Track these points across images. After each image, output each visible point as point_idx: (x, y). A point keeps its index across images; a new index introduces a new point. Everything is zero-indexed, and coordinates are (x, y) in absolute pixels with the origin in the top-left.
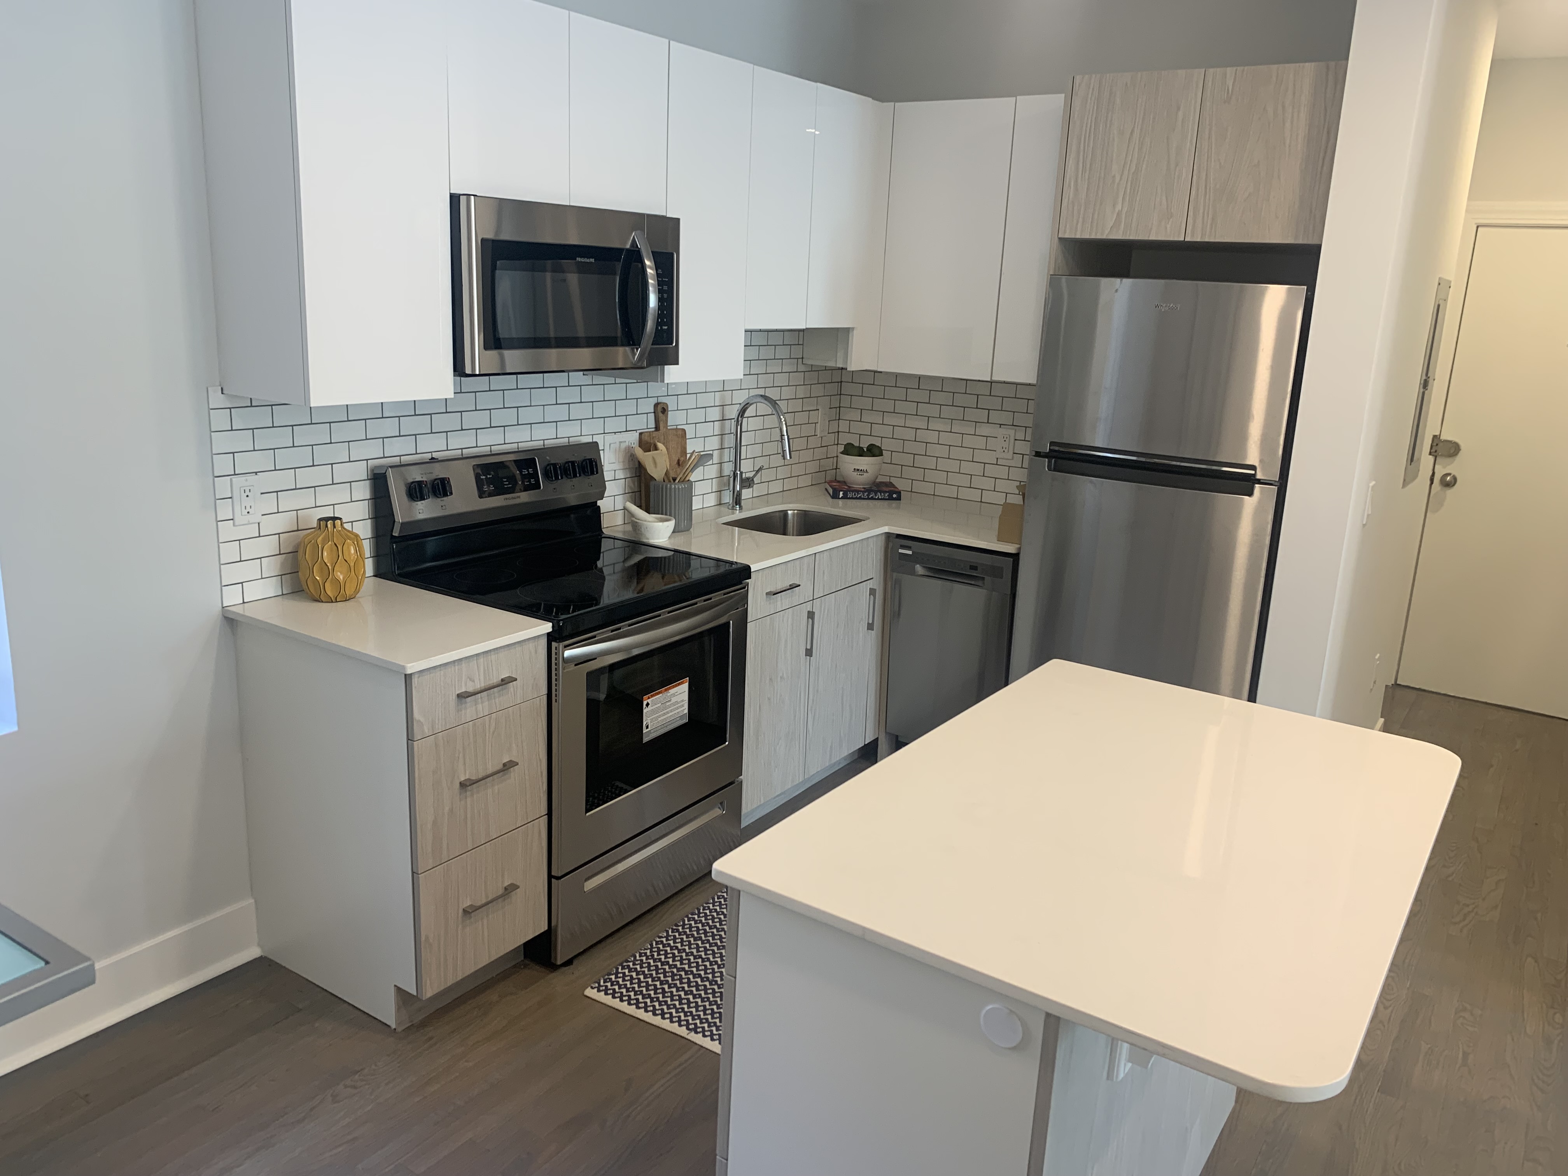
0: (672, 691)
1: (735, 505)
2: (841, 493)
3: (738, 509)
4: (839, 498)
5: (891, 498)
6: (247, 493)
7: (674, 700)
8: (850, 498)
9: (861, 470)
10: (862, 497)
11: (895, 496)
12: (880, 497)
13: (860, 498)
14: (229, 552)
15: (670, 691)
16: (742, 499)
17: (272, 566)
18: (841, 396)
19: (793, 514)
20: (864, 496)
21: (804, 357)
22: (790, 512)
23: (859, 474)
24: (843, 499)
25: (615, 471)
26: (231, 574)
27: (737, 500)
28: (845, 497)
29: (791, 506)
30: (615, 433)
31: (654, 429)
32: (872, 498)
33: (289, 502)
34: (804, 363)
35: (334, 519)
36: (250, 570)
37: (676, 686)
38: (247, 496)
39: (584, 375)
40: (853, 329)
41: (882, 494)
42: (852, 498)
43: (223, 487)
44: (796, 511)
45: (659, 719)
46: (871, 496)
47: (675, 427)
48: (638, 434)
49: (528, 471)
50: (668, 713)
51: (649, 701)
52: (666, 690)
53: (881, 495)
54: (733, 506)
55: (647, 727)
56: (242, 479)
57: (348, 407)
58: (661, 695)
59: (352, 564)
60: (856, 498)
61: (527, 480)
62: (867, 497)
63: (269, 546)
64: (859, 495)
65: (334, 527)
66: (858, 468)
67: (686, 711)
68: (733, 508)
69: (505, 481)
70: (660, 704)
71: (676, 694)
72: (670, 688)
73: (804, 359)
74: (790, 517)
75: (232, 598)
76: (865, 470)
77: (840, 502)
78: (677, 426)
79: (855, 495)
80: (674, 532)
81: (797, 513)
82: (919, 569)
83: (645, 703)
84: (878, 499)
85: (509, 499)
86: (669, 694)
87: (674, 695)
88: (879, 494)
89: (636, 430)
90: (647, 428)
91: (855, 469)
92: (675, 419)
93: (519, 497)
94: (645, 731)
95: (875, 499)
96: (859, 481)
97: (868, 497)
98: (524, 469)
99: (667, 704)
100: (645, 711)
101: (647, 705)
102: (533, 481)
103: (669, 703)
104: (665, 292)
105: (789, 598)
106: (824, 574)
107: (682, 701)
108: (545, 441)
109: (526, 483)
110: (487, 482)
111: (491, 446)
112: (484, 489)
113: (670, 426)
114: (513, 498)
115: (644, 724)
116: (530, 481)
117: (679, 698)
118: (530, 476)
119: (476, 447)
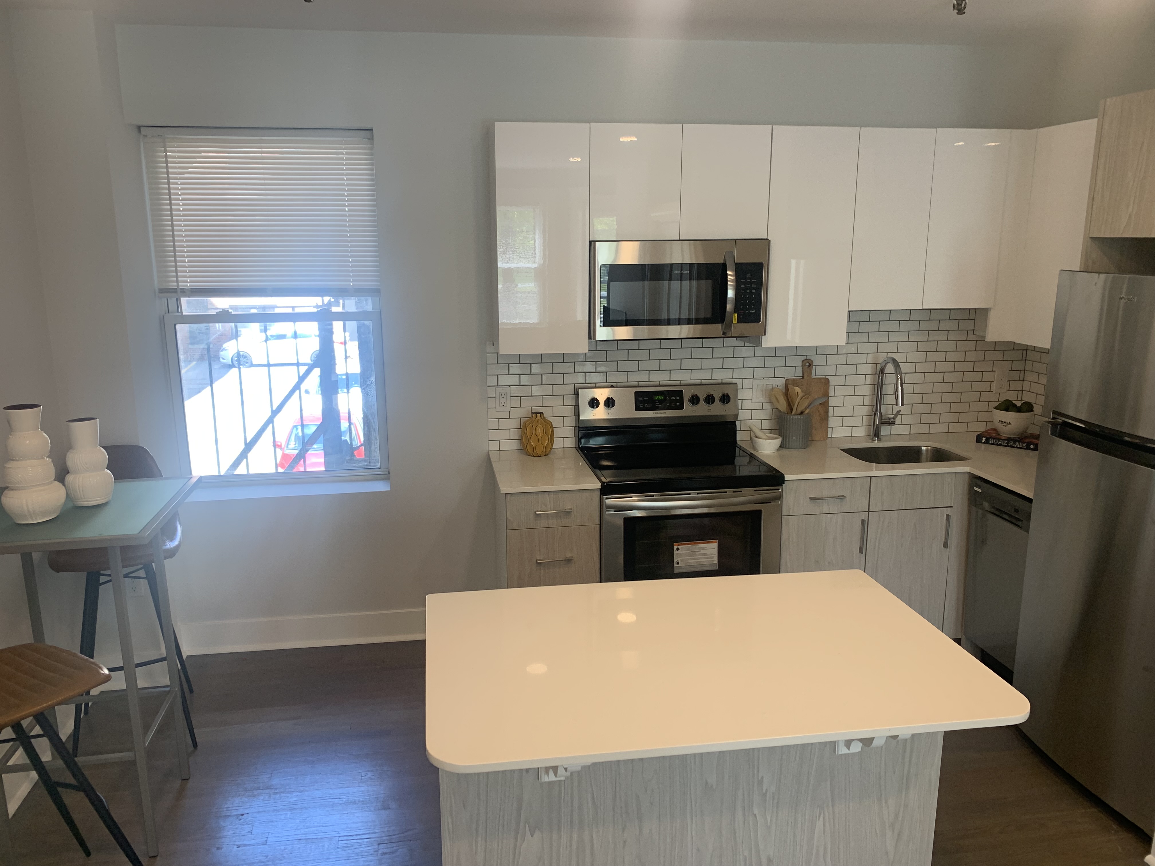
0: (701, 545)
1: (874, 437)
2: (984, 439)
3: (876, 440)
4: (982, 443)
5: (1028, 448)
6: (503, 396)
7: (702, 552)
8: (991, 444)
9: (1005, 422)
10: (1002, 444)
11: (1032, 447)
12: (1018, 446)
13: (1000, 445)
14: (494, 424)
15: (699, 545)
16: (881, 434)
17: (515, 434)
18: (1027, 361)
19: (927, 450)
20: (1004, 443)
21: (975, 329)
22: (924, 448)
23: (1004, 426)
24: (985, 443)
25: (763, 403)
26: (493, 435)
27: (877, 434)
28: (987, 442)
29: (927, 443)
30: (764, 378)
31: (801, 377)
32: (1011, 446)
33: (526, 402)
34: (974, 334)
35: (540, 413)
36: (505, 434)
37: (708, 543)
38: (503, 397)
39: (737, 340)
40: (991, 308)
41: (1021, 444)
42: (993, 444)
43: (491, 392)
44: (929, 448)
45: (689, 561)
46: (1010, 444)
47: (824, 377)
48: (785, 380)
49: (676, 398)
50: (697, 559)
51: (679, 547)
52: (695, 543)
53: (1019, 444)
54: (873, 438)
55: (678, 563)
56: (501, 388)
57: (564, 355)
58: (690, 546)
59: (540, 438)
60: (997, 445)
61: (673, 403)
62: (1006, 445)
63: (514, 423)
64: (999, 442)
65: (536, 417)
66: (1002, 421)
67: (716, 562)
68: (872, 440)
69: (657, 403)
70: (690, 552)
71: (705, 548)
72: (699, 543)
73: (974, 331)
74: (924, 452)
75: (493, 446)
76: (1008, 423)
77: (983, 446)
78: (825, 376)
79: (996, 441)
80: (780, 447)
81: (931, 449)
82: (986, 505)
83: (675, 548)
84: (1017, 447)
85: (655, 413)
86: (698, 547)
87: (703, 548)
88: (1018, 443)
89: (784, 377)
90: (795, 377)
91: (1000, 421)
92: (819, 371)
93: (665, 413)
94: (676, 565)
95: (1014, 447)
96: (1006, 431)
97: (1007, 443)
98: (673, 397)
99: (697, 553)
100: (676, 552)
101: (678, 549)
102: (678, 404)
103: (699, 553)
104: (753, 288)
105: (838, 505)
106: (882, 494)
107: (712, 554)
108: (702, 381)
109: (672, 405)
110: (643, 402)
111: (659, 381)
112: (641, 406)
113: (815, 376)
114: (660, 413)
115: (675, 561)
116: (676, 404)
117: (708, 552)
118: (676, 401)
119: (649, 381)
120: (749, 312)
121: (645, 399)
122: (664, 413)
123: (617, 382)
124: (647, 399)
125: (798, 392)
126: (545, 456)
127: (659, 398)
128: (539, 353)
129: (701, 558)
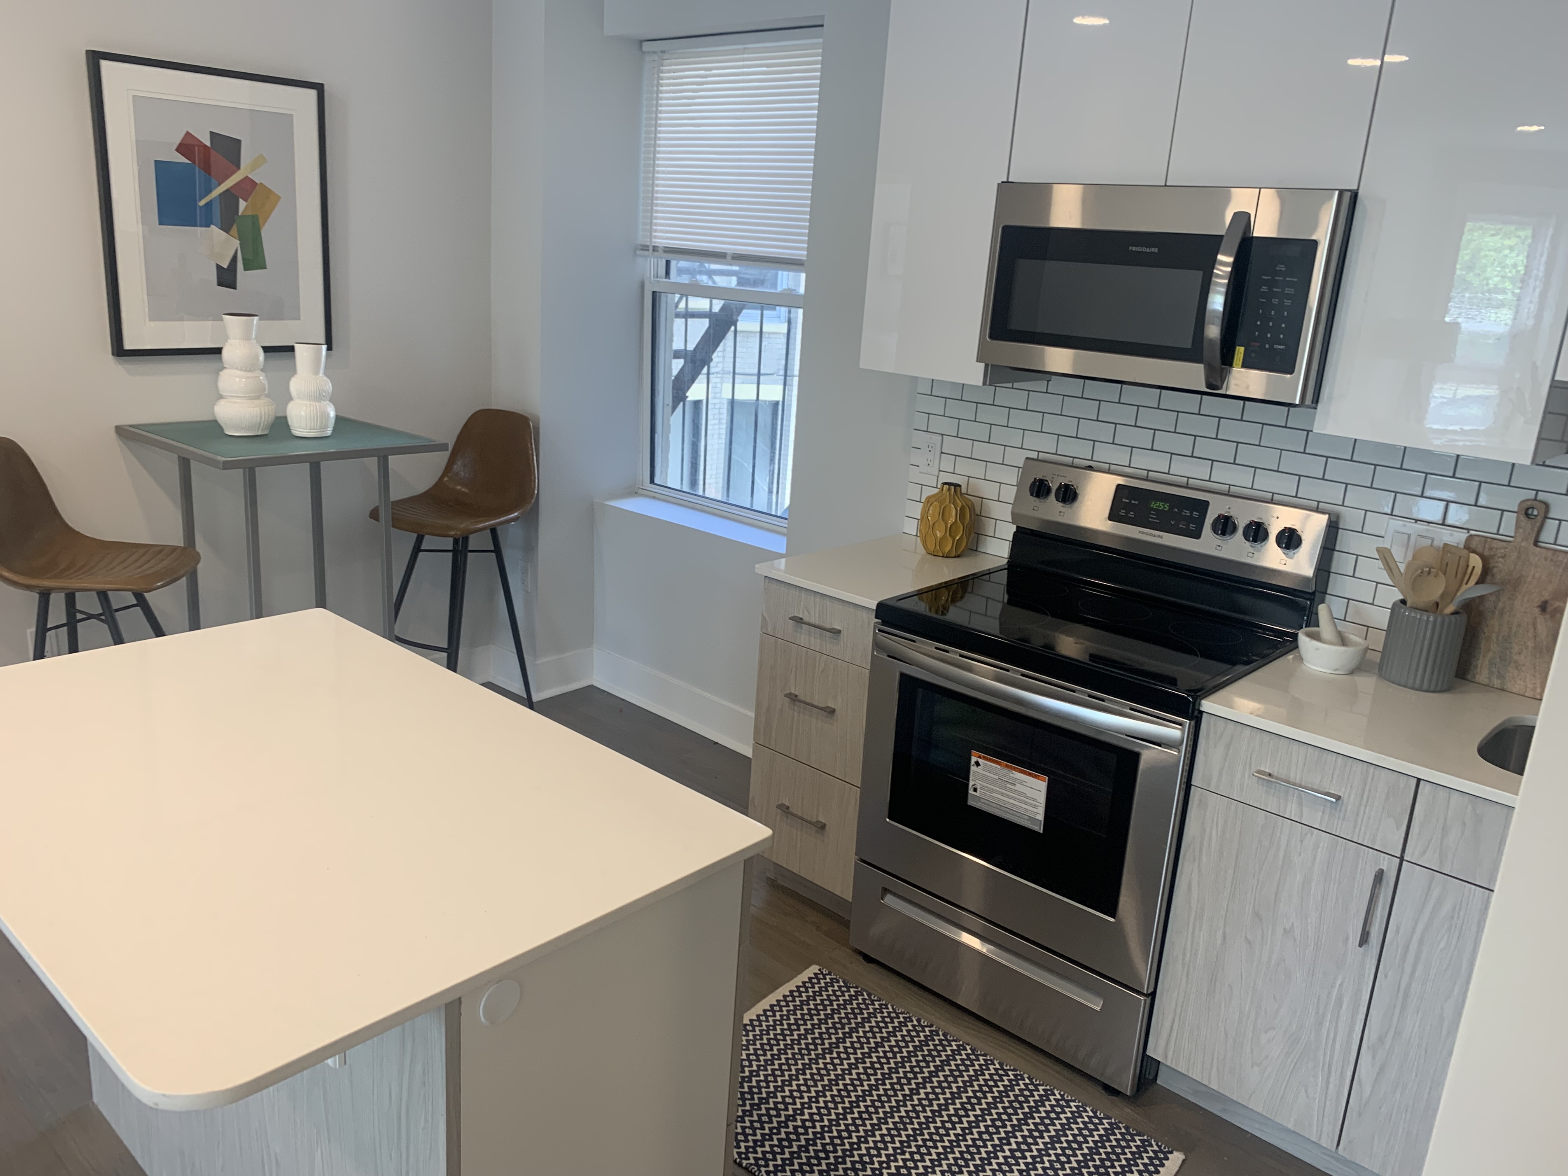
0: (1020, 776)
6: (930, 449)
7: (1018, 787)
14: (912, 492)
15: (1014, 772)
30: (1416, 521)
31: (1511, 539)
33: (964, 467)
35: (950, 484)
37: (1030, 775)
38: (930, 451)
43: (917, 439)
45: (994, 795)
49: (1191, 513)
50: (1008, 796)
51: (980, 761)
52: (1006, 764)
55: (975, 791)
56: (930, 436)
58: (999, 767)
61: (1185, 523)
65: (948, 491)
67: (1041, 818)
69: (1153, 514)
70: (997, 777)
71: (1024, 783)
72: (1015, 769)
83: (974, 759)
85: (1143, 533)
86: (1012, 775)
87: (1021, 782)
93: (1162, 537)
94: (971, 791)
98: (1188, 510)
99: (1009, 786)
100: (973, 768)
101: (977, 764)
102: (1192, 526)
103: (1012, 787)
104: (1288, 297)
105: (1323, 813)
106: (1445, 830)
107: (1035, 800)
108: (1275, 495)
109: (1180, 526)
110: (1128, 507)
111: (1188, 478)
112: (1122, 513)
113: (1555, 544)
114: (1151, 535)
115: (971, 783)
116: (1188, 526)
117: (1029, 793)
118: (1190, 519)
119: (1168, 474)
120: (1271, 347)
121: (1133, 502)
122: (1159, 536)
123: (1110, 464)
124: (1137, 502)
125: (1474, 567)
126: (954, 557)
127: (1159, 506)
128: (928, 377)
129: (1015, 799)
